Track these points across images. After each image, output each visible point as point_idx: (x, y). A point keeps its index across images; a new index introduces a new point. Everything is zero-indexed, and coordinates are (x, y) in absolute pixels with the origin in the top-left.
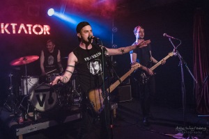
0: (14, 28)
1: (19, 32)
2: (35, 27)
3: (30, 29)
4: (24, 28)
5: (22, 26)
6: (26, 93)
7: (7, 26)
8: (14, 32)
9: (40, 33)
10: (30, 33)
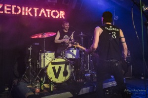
0: (36, 11)
1: (40, 15)
2: (53, 12)
3: (49, 13)
4: (44, 12)
5: (43, 11)
6: (42, 66)
7: (30, 10)
8: (36, 15)
9: (57, 17)
10: (49, 16)
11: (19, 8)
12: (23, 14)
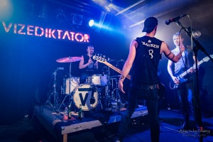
0: (59, 34)
1: (64, 38)
2: (77, 35)
3: (72, 36)
4: (68, 35)
5: (66, 33)
7: (53, 32)
8: (59, 37)
9: (81, 41)
10: (73, 40)
11: (42, 29)
12: (46, 36)
